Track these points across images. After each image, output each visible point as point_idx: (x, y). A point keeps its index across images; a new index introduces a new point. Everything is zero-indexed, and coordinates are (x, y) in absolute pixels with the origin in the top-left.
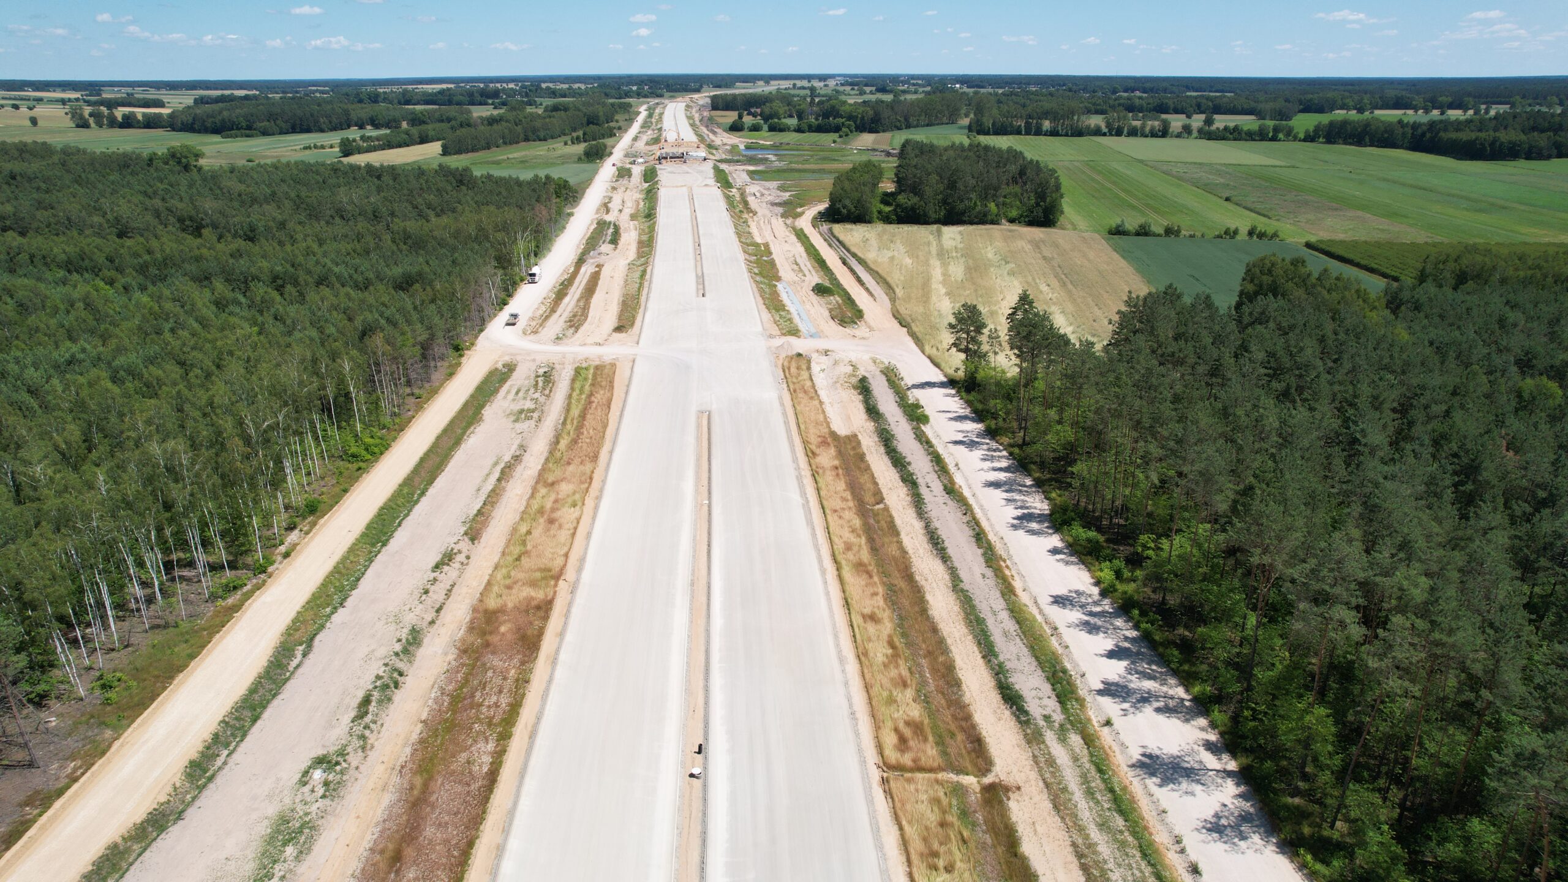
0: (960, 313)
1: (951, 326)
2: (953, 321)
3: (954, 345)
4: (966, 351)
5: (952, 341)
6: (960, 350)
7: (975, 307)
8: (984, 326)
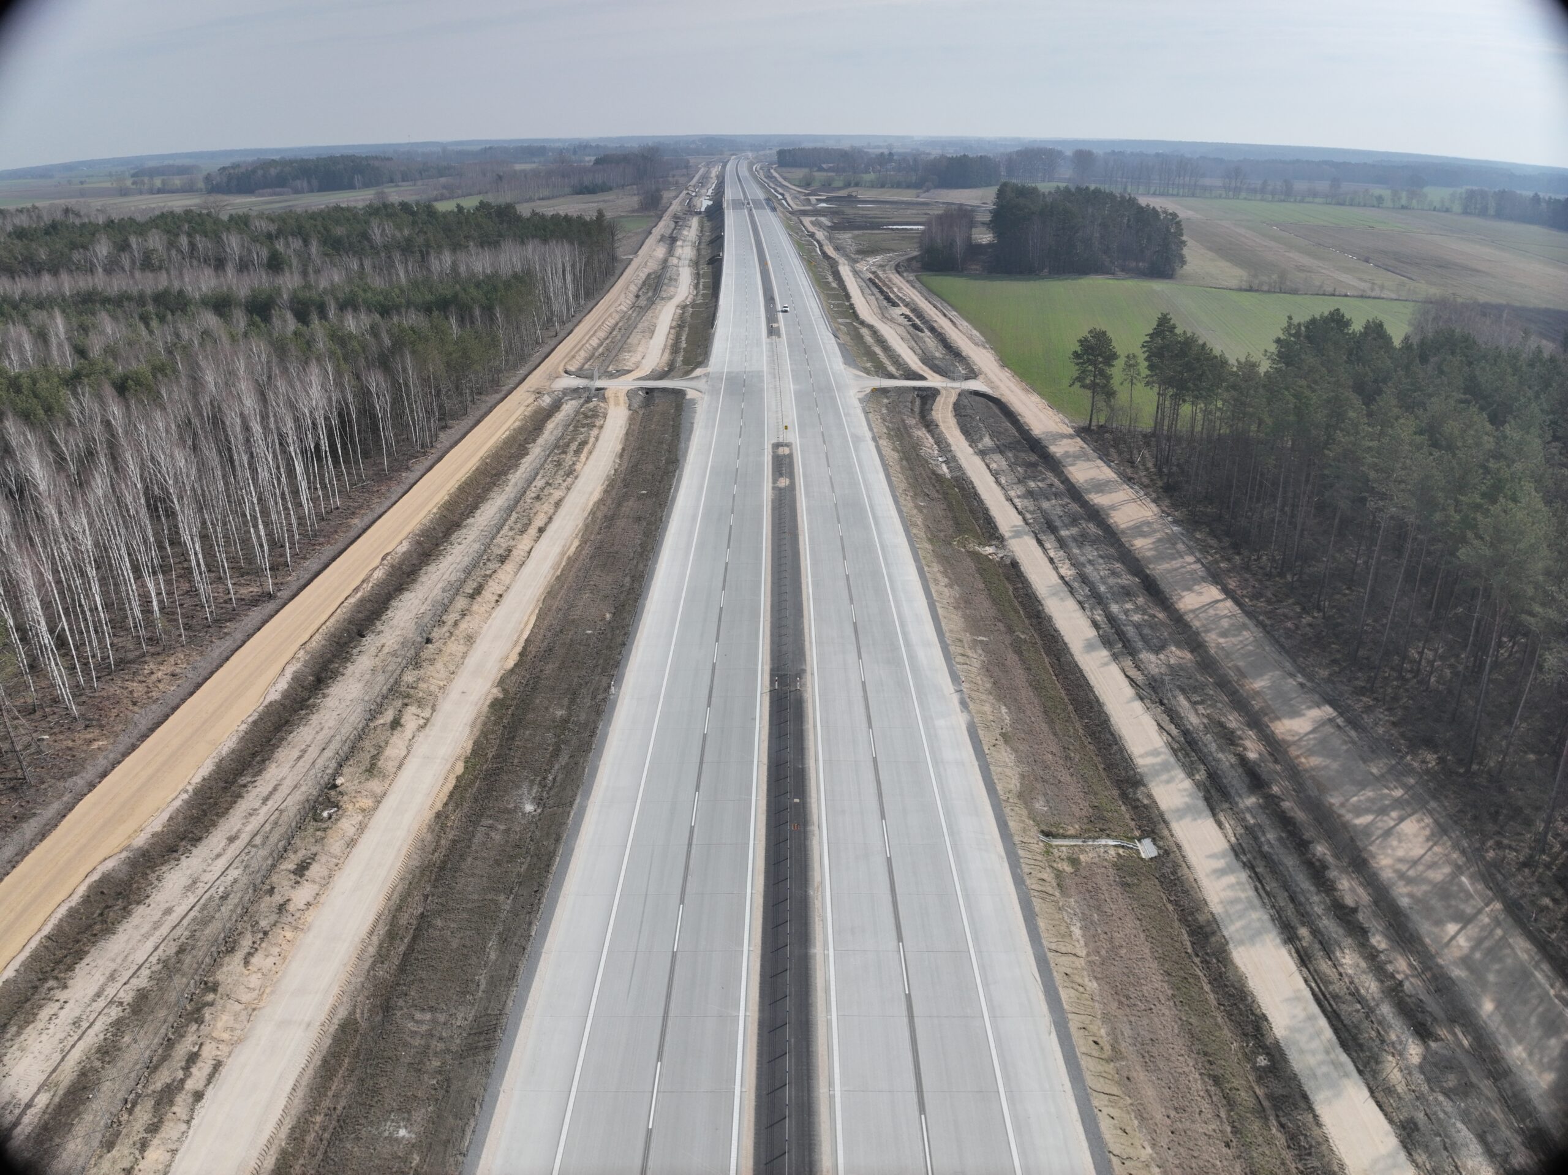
0: (1086, 339)
1: (1076, 355)
2: (1079, 349)
3: (1079, 379)
4: (1093, 387)
5: (1076, 374)
6: (1083, 386)
7: (1104, 333)
8: (1114, 356)
